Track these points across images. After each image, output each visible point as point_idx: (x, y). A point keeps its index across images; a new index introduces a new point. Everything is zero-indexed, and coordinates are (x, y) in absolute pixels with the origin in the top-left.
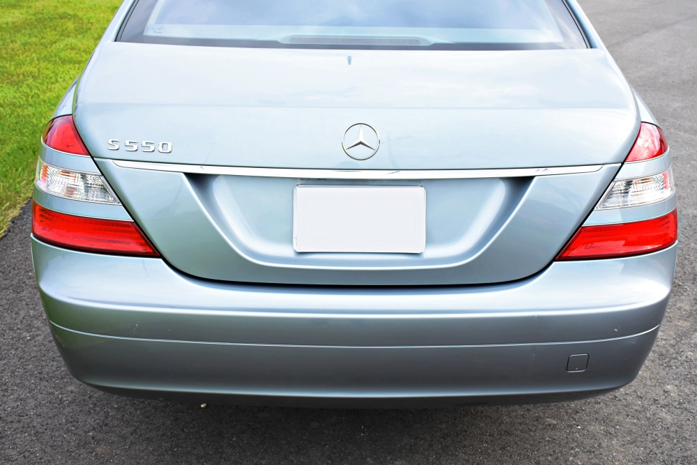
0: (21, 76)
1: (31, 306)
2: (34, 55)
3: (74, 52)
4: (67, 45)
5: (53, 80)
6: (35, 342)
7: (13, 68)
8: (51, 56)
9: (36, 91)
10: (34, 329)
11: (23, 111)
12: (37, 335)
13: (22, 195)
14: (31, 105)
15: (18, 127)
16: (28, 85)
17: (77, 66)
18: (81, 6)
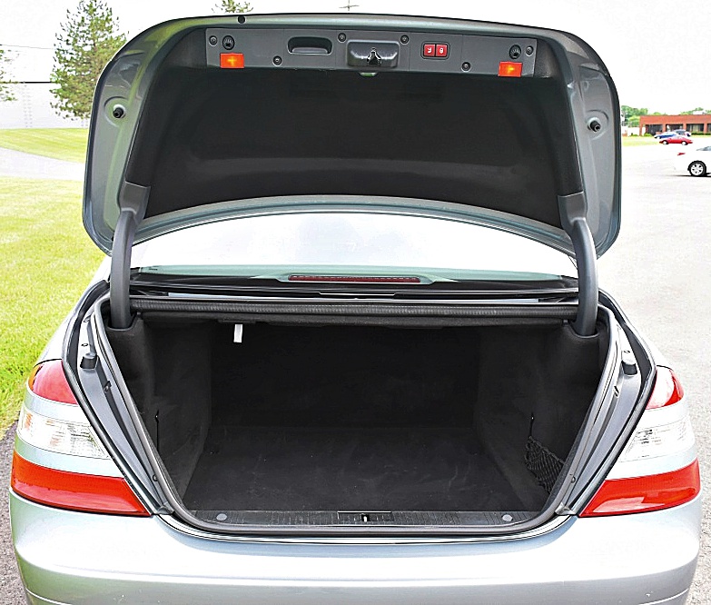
0: (15, 295)
1: (8, 543)
2: (28, 275)
3: (66, 271)
4: (59, 265)
5: (45, 299)
6: (10, 586)
7: (7, 287)
8: (44, 276)
9: (28, 310)
10: (9, 571)
11: (14, 330)
12: (13, 578)
13: (7, 417)
14: (22, 324)
15: (8, 346)
16: (20, 304)
17: (68, 285)
18: (75, 228)
